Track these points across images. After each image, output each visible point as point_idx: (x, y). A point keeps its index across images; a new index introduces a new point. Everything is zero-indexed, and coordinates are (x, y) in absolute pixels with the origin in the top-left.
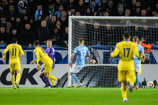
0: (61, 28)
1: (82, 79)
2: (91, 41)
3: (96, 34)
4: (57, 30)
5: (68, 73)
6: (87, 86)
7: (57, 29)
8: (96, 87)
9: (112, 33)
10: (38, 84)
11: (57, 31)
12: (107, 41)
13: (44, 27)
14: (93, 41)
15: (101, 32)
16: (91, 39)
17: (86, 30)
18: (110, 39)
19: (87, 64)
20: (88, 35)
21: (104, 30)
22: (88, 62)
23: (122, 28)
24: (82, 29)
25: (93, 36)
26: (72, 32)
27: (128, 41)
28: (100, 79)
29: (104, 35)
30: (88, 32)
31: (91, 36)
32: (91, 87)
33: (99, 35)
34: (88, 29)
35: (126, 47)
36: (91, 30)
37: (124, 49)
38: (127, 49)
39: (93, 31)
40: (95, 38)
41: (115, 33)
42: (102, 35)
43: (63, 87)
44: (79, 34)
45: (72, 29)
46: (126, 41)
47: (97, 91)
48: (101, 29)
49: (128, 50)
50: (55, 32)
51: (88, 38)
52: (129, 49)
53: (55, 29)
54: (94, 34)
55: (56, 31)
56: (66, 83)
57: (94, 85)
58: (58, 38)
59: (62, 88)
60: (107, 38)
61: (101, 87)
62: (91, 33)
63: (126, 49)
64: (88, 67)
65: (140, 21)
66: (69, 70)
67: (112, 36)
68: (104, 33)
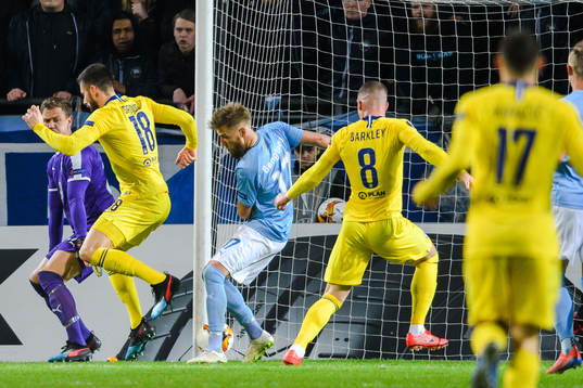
0: (151, 15)
1: (271, 314)
2: (325, 92)
3: (356, 50)
4: (126, 30)
5: (191, 274)
7: (127, 23)
8: (356, 356)
9: (449, 45)
10: (20, 343)
11: (131, 35)
12: (419, 91)
13: (51, 8)
14: (337, 92)
15: (386, 40)
16: (325, 76)
17: (297, 25)
18: (435, 76)
19: (303, 225)
20: (310, 56)
22: (308, 216)
23: (506, 17)
24: (272, 22)
25: (340, 64)
26: (218, 36)
27: (526, 85)
28: (376, 312)
29: (402, 57)
30: (309, 39)
31: (325, 60)
32: (327, 356)
33: (371, 54)
34: (309, 24)
35: (511, 124)
36: (324, 28)
37: (502, 132)
38: (518, 134)
39: (339, 32)
40: (347, 72)
41: (465, 45)
42: (386, 55)
43: (163, 355)
44: (257, 53)
45: (218, 19)
46: (513, 84)
47: (364, 380)
48: (384, 23)
49: (523, 141)
50: (115, 37)
51: (310, 73)
52: (531, 135)
53: (117, 25)
54: (341, 48)
55: (122, 31)
56: (184, 332)
57: (347, 348)
58: (136, 71)
59: (160, 366)
60: (419, 74)
61: (385, 357)
62: (325, 44)
63: (510, 135)
64: (307, 239)
66: (198, 259)
67: (450, 61)
68: (402, 41)
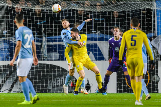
6: (10, 90)
17: (8, 15)
21: (32, 14)
65: (82, 2)
